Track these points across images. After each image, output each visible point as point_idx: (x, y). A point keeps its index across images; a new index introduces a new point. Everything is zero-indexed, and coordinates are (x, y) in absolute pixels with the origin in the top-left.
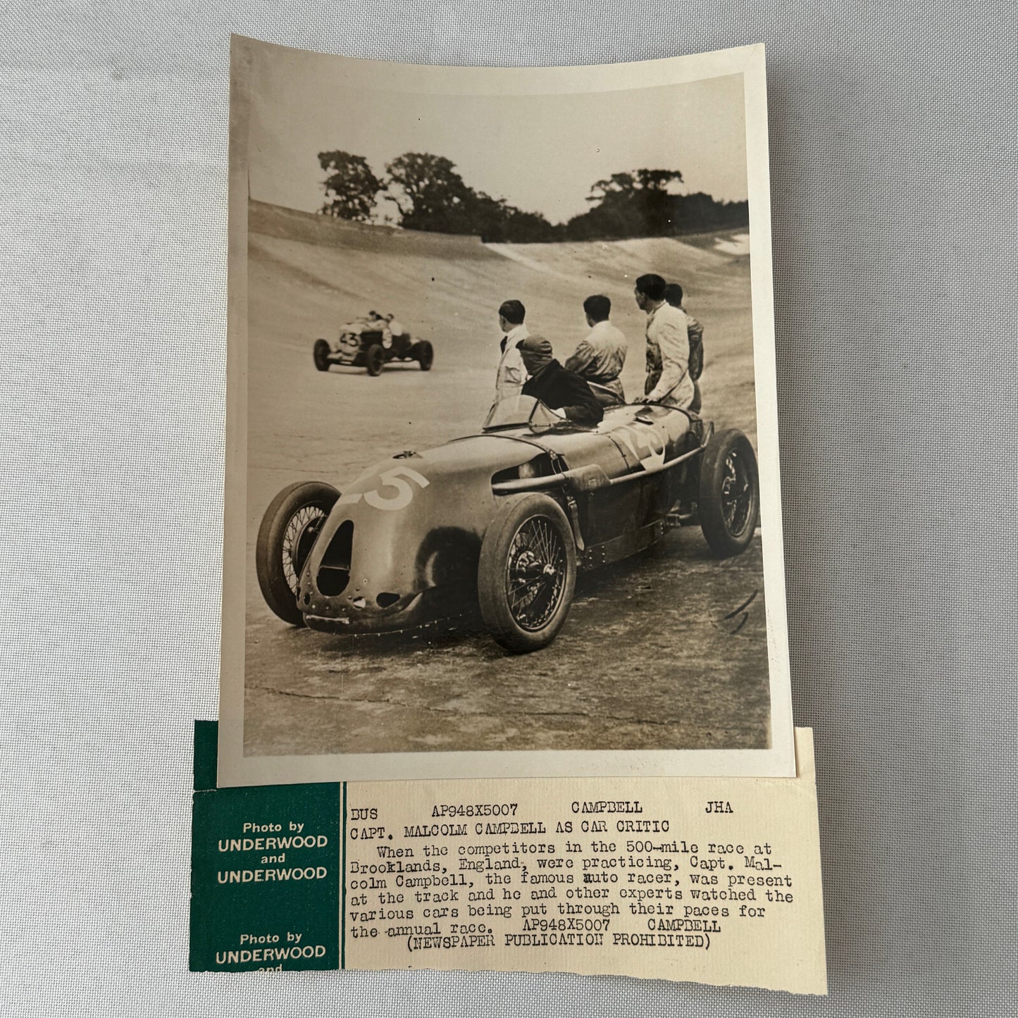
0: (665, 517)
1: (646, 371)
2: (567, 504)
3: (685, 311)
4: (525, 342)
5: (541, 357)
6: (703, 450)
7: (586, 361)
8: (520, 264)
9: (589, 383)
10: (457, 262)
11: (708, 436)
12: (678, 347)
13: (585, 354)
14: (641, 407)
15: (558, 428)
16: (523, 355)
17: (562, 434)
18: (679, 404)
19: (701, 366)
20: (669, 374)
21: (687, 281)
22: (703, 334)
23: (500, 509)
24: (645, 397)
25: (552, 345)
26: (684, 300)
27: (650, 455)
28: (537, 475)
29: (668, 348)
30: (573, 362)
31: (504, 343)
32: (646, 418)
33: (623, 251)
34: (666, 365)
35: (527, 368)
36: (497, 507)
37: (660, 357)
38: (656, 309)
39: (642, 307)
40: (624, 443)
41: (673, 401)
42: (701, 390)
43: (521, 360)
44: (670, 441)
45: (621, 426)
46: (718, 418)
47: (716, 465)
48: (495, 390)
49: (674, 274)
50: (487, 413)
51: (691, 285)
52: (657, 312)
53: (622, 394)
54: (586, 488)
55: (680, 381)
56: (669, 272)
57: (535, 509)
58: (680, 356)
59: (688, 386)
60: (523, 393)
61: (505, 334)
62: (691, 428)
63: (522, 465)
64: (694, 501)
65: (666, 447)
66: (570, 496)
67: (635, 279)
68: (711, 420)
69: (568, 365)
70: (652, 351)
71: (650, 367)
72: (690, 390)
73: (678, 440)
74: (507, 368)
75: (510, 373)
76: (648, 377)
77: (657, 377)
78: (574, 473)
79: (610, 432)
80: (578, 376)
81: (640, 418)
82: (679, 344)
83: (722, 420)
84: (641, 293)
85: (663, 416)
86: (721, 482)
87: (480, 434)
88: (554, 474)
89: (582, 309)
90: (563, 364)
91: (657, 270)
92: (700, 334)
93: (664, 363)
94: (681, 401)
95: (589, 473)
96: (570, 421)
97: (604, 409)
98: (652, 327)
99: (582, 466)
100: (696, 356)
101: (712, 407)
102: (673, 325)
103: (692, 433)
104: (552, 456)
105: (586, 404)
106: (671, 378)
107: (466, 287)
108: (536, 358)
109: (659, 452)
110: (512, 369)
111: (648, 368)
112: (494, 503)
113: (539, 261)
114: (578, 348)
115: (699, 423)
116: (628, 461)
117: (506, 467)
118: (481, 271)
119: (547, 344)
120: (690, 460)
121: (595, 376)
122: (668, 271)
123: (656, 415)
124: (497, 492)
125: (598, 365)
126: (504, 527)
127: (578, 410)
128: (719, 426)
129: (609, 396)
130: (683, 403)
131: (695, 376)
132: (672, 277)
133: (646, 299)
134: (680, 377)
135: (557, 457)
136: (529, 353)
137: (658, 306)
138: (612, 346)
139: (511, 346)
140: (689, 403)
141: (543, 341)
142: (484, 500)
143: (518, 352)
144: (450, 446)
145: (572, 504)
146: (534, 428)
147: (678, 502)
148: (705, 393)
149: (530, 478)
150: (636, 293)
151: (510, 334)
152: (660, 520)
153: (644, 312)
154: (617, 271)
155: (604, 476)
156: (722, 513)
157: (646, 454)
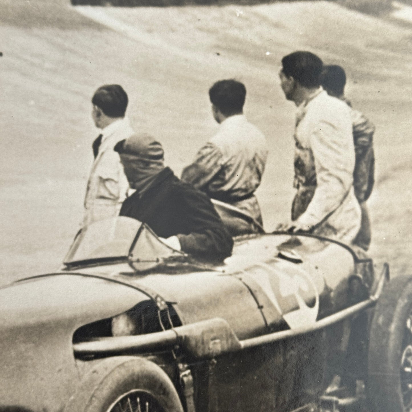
0: (317, 401)
1: (294, 186)
2: (179, 375)
3: (349, 104)
4: (126, 143)
5: (147, 164)
6: (373, 304)
7: (211, 170)
8: (123, 35)
9: (214, 201)
10: (36, 31)
11: (381, 284)
12: (339, 153)
13: (209, 161)
14: (286, 238)
15: (170, 265)
16: (124, 161)
17: (175, 273)
18: (339, 235)
19: (371, 182)
20: (326, 191)
21: (352, 61)
22: (375, 137)
23: (83, 381)
24: (291, 224)
25: (164, 146)
26: (348, 88)
27: (297, 308)
28: (137, 332)
29: (325, 155)
30: (192, 171)
31: (97, 144)
32: (292, 254)
33: (264, 19)
34: (322, 179)
35: (130, 179)
36: (80, 377)
37: (313, 168)
38: (308, 101)
39: (290, 96)
40: (260, 290)
41: (330, 230)
42: (372, 216)
43: (121, 168)
44: (327, 289)
45: (258, 264)
46: (395, 258)
47: (393, 327)
48: (83, 210)
49: (334, 52)
50: (71, 241)
51: (358, 68)
52: (311, 104)
53: (260, 219)
54: (207, 352)
55: (341, 203)
56: (327, 49)
57: (133, 381)
58: (342, 166)
59: (353, 209)
60: (123, 213)
61: (98, 132)
62: (356, 271)
63: (117, 316)
64: (360, 378)
65: (321, 297)
66: (183, 362)
67: (280, 58)
68: (384, 260)
69: (186, 177)
70: (302, 158)
71: (300, 181)
72: (356, 215)
73: (338, 287)
74: (101, 178)
75: (105, 186)
76: (297, 196)
77: (309, 195)
78: (190, 331)
79: (241, 273)
80: (199, 192)
81: (284, 253)
82: (340, 150)
83: (401, 261)
84: (288, 76)
85: (317, 251)
86: (399, 352)
87: (59, 271)
88: (161, 330)
89: (207, 97)
90: (178, 173)
91: (311, 46)
92: (370, 136)
93: (320, 176)
94: (344, 231)
95: (212, 331)
96: (186, 255)
97: (234, 238)
98: (303, 124)
99: (201, 320)
100: (364, 168)
101: (387, 242)
102: (332, 123)
103: (358, 278)
104: (159, 304)
105: (209, 231)
106: (328, 198)
107: (47, 65)
108: (142, 166)
109: (311, 304)
110: (107, 180)
111: (297, 182)
112: (74, 371)
113: (150, 31)
114: (199, 153)
115: (368, 264)
116: (266, 315)
117: (95, 319)
118: (67, 44)
119: (157, 146)
120: (355, 317)
121: (222, 191)
122: (327, 47)
123: (306, 250)
124: (80, 356)
125: (227, 177)
126: (88, 406)
127: (197, 239)
128: (396, 270)
129: (241, 220)
130: (345, 234)
131: (362, 196)
132: (332, 56)
133: (295, 86)
134: (341, 197)
135: (166, 306)
136: (132, 157)
137: (311, 96)
138: (246, 150)
139: (108, 148)
140: (353, 234)
141: (152, 141)
142: (60, 367)
143: (116, 156)
144: (17, 288)
145: (185, 375)
146: (135, 264)
147: (337, 378)
148: (377, 221)
149: (127, 335)
150: (281, 77)
151: (106, 132)
152: (310, 404)
153: (291, 103)
154: (254, 46)
155: (231, 336)
156: (402, 400)
157: (292, 306)
